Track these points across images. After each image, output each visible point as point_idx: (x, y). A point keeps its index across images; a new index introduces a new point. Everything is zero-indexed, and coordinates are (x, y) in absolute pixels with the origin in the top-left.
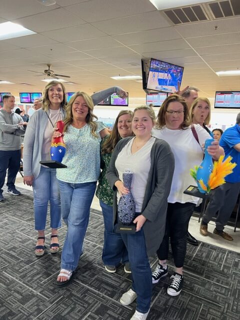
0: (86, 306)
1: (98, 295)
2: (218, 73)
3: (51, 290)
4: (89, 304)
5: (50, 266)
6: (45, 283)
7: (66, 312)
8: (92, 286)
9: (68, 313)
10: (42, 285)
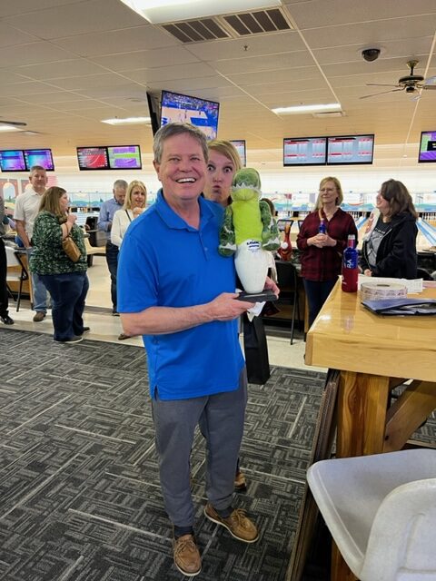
0: (73, 448)
1: (90, 435)
2: (276, 111)
3: (21, 440)
4: (78, 446)
5: (18, 415)
6: (11, 434)
7: (46, 457)
8: (81, 429)
9: (47, 459)
10: (8, 436)
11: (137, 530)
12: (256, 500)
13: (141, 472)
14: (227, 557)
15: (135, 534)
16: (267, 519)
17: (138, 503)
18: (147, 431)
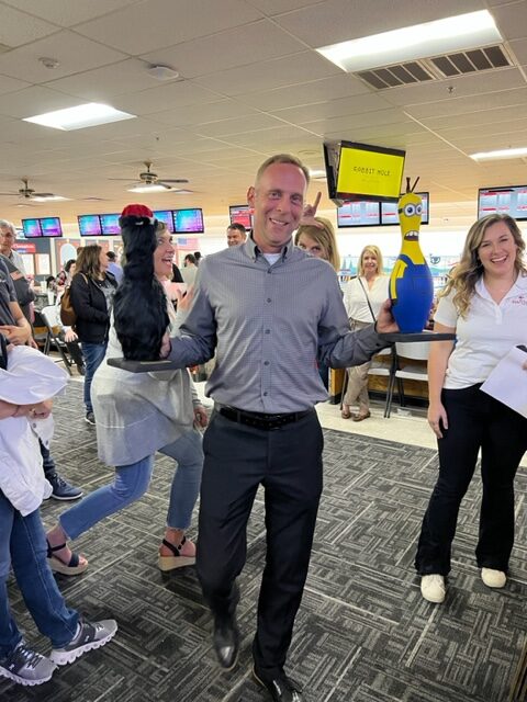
2: (475, 157)
11: (345, 604)
12: (473, 595)
13: (340, 551)
14: (449, 643)
15: (345, 608)
16: (490, 615)
17: (343, 580)
18: (339, 513)
